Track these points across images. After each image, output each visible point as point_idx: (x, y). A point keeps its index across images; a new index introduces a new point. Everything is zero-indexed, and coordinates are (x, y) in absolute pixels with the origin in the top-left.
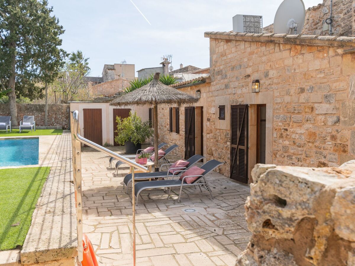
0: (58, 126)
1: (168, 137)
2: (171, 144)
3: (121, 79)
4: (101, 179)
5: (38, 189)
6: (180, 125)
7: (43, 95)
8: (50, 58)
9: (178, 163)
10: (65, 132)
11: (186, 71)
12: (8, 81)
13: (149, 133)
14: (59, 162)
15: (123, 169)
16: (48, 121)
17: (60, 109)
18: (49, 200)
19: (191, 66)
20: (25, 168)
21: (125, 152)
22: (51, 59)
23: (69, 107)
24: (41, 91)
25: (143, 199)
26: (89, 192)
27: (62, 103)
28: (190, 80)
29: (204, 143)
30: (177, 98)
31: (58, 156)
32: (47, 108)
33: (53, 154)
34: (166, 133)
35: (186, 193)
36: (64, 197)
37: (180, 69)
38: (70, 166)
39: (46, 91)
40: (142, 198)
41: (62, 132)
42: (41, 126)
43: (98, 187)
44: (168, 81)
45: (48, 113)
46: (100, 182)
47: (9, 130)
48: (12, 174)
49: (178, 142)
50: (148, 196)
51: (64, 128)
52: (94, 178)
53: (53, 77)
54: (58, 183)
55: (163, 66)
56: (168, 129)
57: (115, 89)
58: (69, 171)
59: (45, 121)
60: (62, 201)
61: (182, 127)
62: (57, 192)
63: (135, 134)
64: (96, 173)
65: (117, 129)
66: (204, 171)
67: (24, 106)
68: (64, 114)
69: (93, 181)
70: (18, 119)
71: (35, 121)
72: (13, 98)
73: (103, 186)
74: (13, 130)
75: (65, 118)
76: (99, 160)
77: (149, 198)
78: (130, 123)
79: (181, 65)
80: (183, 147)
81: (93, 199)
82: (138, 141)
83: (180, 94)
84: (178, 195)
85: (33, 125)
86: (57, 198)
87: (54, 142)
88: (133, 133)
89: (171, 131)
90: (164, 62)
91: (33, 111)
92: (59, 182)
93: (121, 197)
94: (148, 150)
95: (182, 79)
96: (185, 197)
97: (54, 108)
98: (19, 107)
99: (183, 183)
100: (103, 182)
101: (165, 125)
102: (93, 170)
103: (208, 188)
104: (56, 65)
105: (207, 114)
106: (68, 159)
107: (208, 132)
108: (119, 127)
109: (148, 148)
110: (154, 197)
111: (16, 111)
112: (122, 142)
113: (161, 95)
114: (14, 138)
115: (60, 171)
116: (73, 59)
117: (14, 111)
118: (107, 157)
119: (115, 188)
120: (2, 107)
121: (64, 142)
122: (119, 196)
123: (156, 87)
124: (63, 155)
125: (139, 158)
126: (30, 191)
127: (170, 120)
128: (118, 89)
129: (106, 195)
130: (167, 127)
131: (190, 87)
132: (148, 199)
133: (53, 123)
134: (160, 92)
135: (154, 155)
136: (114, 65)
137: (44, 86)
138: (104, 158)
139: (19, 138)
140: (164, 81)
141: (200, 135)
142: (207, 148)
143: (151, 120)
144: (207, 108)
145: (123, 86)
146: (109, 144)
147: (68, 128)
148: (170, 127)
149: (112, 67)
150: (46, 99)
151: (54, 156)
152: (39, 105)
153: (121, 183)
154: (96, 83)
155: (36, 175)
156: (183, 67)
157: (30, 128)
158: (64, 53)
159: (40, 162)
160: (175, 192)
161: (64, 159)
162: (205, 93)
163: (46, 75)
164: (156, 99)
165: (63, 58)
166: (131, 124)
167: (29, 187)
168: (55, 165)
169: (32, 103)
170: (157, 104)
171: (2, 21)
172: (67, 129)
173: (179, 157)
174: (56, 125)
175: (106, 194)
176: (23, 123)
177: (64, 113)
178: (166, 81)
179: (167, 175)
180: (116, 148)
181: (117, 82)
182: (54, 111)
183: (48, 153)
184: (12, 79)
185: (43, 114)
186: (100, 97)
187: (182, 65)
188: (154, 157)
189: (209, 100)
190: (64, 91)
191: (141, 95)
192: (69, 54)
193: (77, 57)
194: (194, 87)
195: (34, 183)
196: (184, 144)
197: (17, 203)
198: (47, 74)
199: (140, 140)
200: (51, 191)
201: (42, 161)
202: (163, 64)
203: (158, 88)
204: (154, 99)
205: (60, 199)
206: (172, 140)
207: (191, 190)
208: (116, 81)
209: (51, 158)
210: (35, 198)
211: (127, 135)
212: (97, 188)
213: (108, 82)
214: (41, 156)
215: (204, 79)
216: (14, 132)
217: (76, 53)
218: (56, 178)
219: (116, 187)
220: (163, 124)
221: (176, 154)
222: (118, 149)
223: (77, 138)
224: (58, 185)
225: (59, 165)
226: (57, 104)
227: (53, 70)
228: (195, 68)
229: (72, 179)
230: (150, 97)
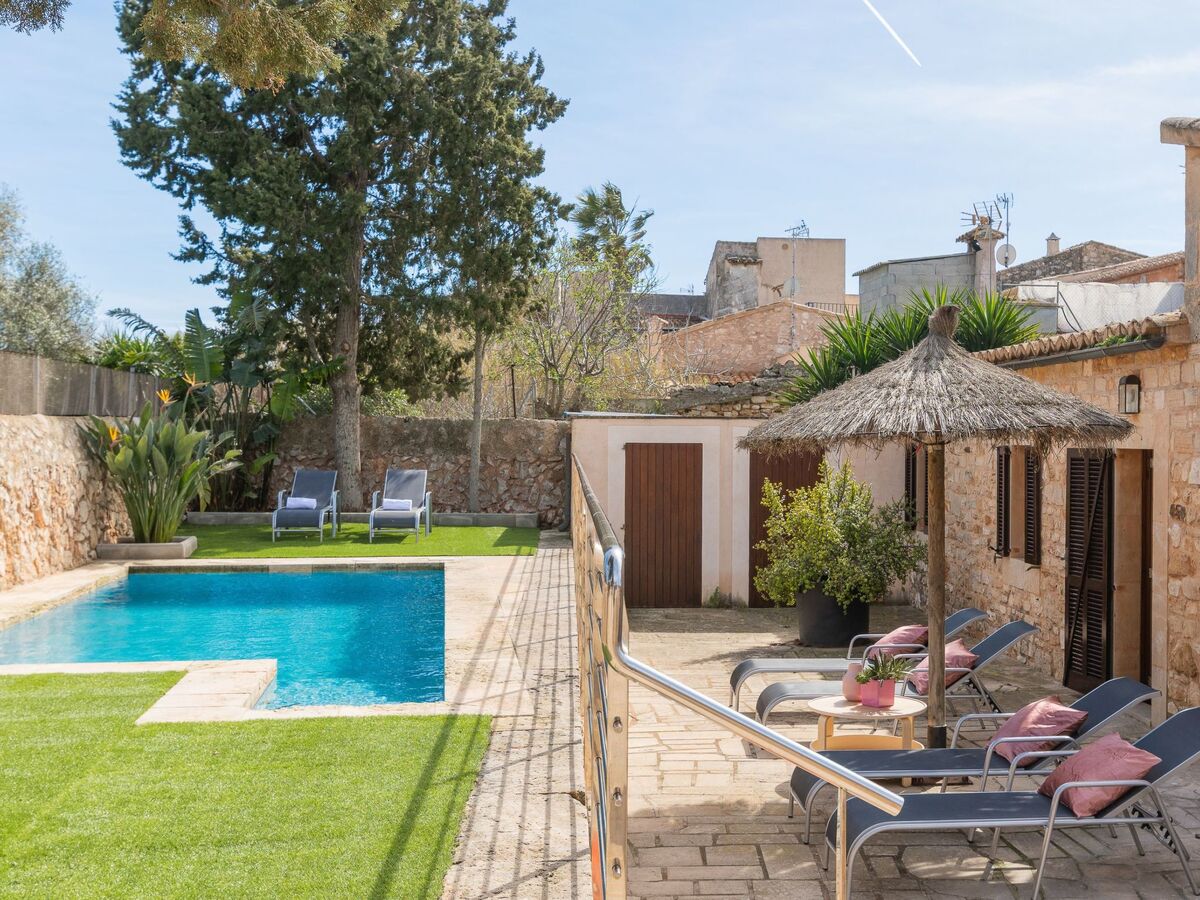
0: (521, 514)
1: (987, 576)
2: (1003, 609)
3: (783, 304)
4: (696, 763)
5: (445, 826)
6: (1043, 529)
7: (463, 380)
8: (496, 230)
9: (1034, 715)
10: (546, 540)
11: (1073, 268)
12: (330, 323)
13: (904, 558)
14: (526, 695)
15: (789, 723)
16: (480, 490)
17: (529, 441)
18: (487, 882)
19: (1098, 245)
20: (392, 718)
21: (798, 637)
22: (500, 233)
23: (566, 435)
24: (456, 361)
25: (875, 875)
26: (645, 824)
27: (538, 415)
28: (1094, 332)
29: (1157, 616)
30: (1035, 423)
31: (523, 662)
32: (478, 438)
33: (500, 650)
34: (981, 558)
35: (1068, 856)
36: (546, 872)
37: (1048, 260)
38: (572, 715)
39: (478, 365)
40: (869, 865)
41: (534, 542)
42: (453, 510)
43: (682, 801)
44: (990, 323)
45: (484, 459)
46: (687, 781)
47: (329, 526)
48: (342, 742)
49: (1037, 604)
50: (897, 858)
51: (545, 522)
52: (663, 757)
53: (506, 306)
54: (525, 798)
55: (970, 250)
56: (989, 541)
57: (757, 349)
58: (567, 740)
59: (467, 489)
60: (540, 890)
61: (1056, 536)
62: (520, 843)
63: (843, 561)
64: (675, 736)
65: (765, 536)
66: (1157, 760)
67: (390, 426)
68: (546, 462)
69: (659, 773)
70: (363, 481)
71: (428, 493)
72: (347, 392)
73: (700, 800)
74: (343, 526)
75: (551, 480)
76: (688, 672)
77: (903, 871)
78: (821, 512)
79: (1053, 239)
80: (1055, 629)
81: (661, 856)
82: (854, 591)
83: (1048, 404)
84: (1031, 863)
85: (423, 508)
86: (521, 875)
87: (503, 591)
88: (835, 554)
89: (1004, 549)
90: (974, 231)
91: (422, 447)
92: (526, 792)
93: (779, 856)
94: (902, 638)
95: (1056, 307)
96: (1064, 875)
97: (508, 438)
98: (371, 432)
99: (1058, 814)
100: (703, 780)
101: (978, 522)
102: (659, 721)
103: (1171, 843)
104: (519, 259)
105: (1173, 488)
106: (563, 681)
107: (1175, 567)
108: (776, 527)
109: (901, 630)
110: (922, 867)
111: (358, 448)
112: (785, 592)
113: (961, 406)
114: (345, 567)
115: (531, 739)
116: (586, 220)
117: (351, 447)
118: (720, 657)
119: (754, 813)
120: (306, 431)
121: (543, 592)
122: (771, 853)
123: (939, 370)
124: (542, 660)
125: (859, 679)
126: (414, 833)
127: (999, 502)
128: (770, 347)
129: (714, 844)
130: (986, 531)
131: (1090, 361)
132: (898, 875)
133: (499, 499)
134: (956, 396)
135: (924, 665)
136: (755, 244)
137: (470, 345)
138: (705, 664)
139: (367, 566)
140: (975, 320)
141: (1139, 578)
142: (1170, 644)
143: (914, 496)
144: (1172, 460)
145: (791, 333)
146: (730, 594)
147: (561, 521)
148: (999, 533)
149: (748, 252)
150: (477, 401)
151: (505, 661)
152: (448, 423)
153: (780, 791)
154: (680, 320)
155: (437, 752)
156: (1061, 251)
157: (410, 522)
158: (552, 202)
159: (451, 689)
160: (1019, 847)
161: (546, 681)
162: (1163, 392)
163: (479, 301)
164: (938, 426)
165: (548, 224)
166: (825, 516)
167: (412, 814)
168: (509, 710)
169: (417, 412)
170: (943, 444)
171: (321, 83)
172: (556, 526)
173: (1040, 670)
174: (512, 510)
175: (715, 837)
176: (385, 500)
177: (547, 456)
178: (985, 323)
179: (981, 766)
180: (760, 615)
181: (766, 318)
182: (506, 448)
183: (480, 648)
184: (347, 315)
185: (462, 462)
186: (693, 385)
187: (1057, 239)
188: (925, 676)
189: (1181, 422)
190: (550, 365)
191: (874, 406)
192: (570, 208)
193: (602, 210)
194: (1111, 362)
195: (430, 793)
196: (1063, 616)
197: (364, 888)
198: (482, 298)
199: (863, 589)
200: (495, 839)
201: (458, 684)
202: (971, 239)
203: (948, 376)
204: (930, 427)
205: (533, 881)
206: (1008, 594)
207: (1092, 840)
208: (762, 312)
209: (493, 671)
210: (433, 868)
211: (808, 563)
212: (676, 808)
213: (732, 317)
214: (455, 660)
215: (1159, 328)
216: (347, 538)
217: (600, 194)
218: (516, 774)
219: (755, 806)
220: (968, 517)
221: (1023, 655)
222: (767, 623)
223: (614, 662)
224: (524, 809)
225: (527, 708)
226: (519, 422)
227: (506, 279)
228: (1116, 255)
229: (581, 784)
230: (914, 416)
